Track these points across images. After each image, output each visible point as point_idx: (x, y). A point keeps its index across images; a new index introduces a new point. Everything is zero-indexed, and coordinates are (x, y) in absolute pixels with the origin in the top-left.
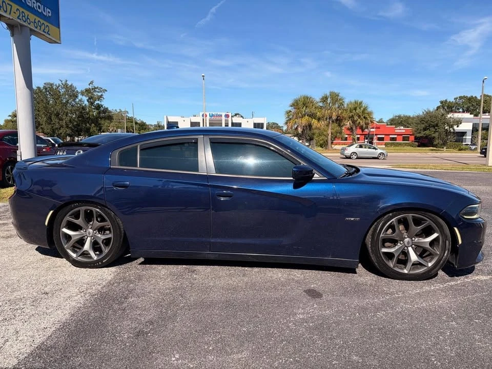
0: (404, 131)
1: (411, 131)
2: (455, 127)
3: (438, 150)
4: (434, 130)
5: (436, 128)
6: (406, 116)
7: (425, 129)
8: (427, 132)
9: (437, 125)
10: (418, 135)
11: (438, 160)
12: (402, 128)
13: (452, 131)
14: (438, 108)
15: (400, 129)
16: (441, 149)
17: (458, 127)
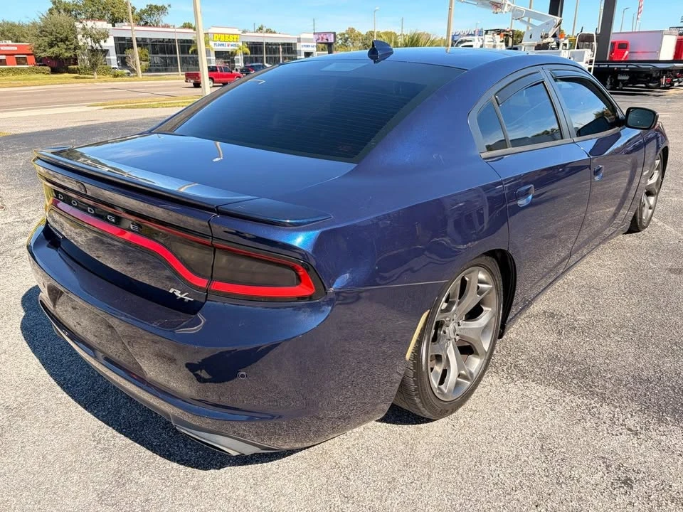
0: (16, 48)
1: (29, 48)
2: (102, 42)
3: (84, 78)
4: (65, 47)
5: (67, 42)
6: (8, 23)
7: (51, 45)
8: (56, 49)
9: (67, 39)
10: (43, 55)
11: (121, 93)
12: (10, 42)
13: (99, 48)
14: (51, 11)
15: (8, 45)
16: (90, 76)
17: (105, 41)
